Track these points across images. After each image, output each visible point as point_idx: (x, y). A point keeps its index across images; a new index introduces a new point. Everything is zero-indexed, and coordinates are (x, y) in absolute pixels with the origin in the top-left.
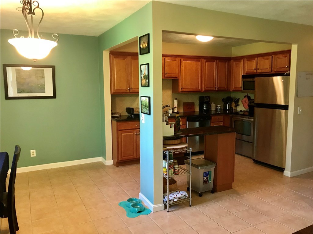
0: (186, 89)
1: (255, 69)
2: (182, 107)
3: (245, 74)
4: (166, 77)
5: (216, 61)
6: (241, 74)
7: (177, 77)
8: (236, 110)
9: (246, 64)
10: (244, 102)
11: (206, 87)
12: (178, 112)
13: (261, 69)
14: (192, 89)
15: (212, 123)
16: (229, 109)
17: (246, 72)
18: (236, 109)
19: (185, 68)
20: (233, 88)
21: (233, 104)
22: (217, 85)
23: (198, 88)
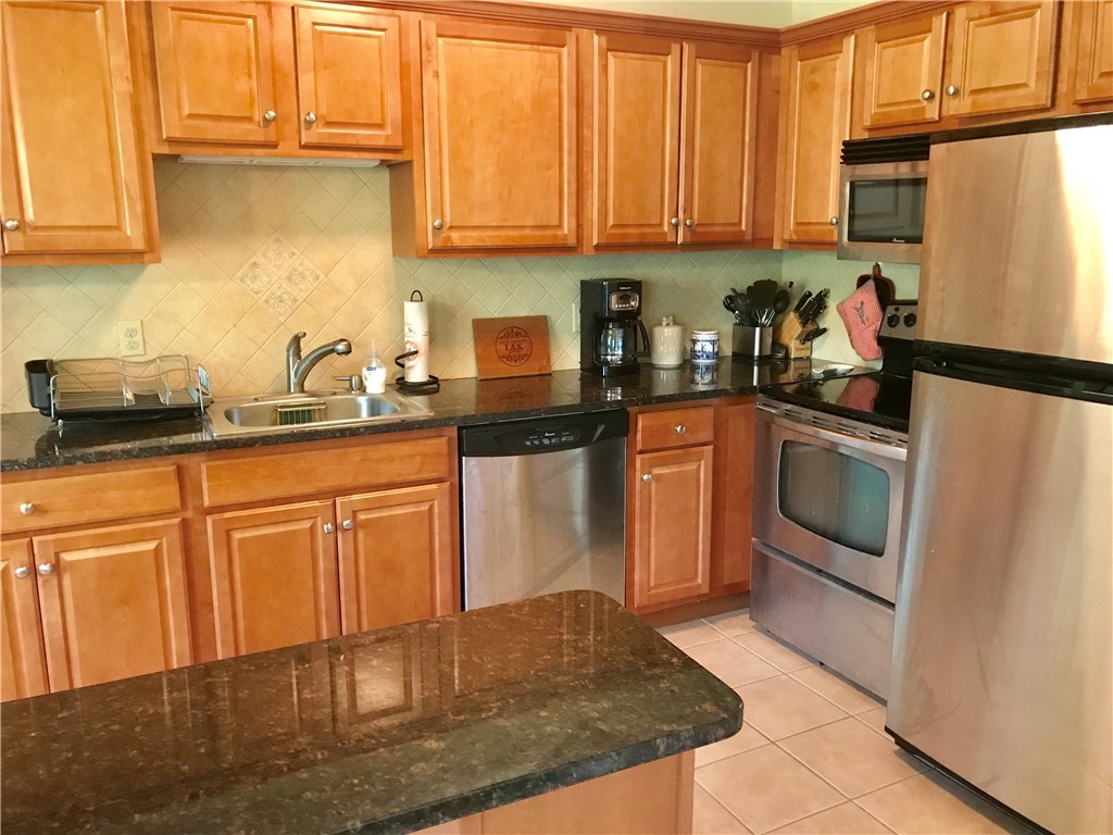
0: (469, 233)
1: (932, 96)
2: (471, 344)
3: (865, 136)
4: (307, 147)
5: (675, 48)
6: (839, 132)
7: (396, 151)
8: (809, 359)
9: (872, 72)
10: (853, 317)
11: (611, 222)
12: (434, 380)
13: (974, 92)
14: (512, 233)
15: (639, 458)
16: (768, 352)
17: (868, 123)
18: (804, 354)
19: (456, 85)
20: (786, 227)
21: (792, 326)
22: (688, 211)
23: (560, 226)
